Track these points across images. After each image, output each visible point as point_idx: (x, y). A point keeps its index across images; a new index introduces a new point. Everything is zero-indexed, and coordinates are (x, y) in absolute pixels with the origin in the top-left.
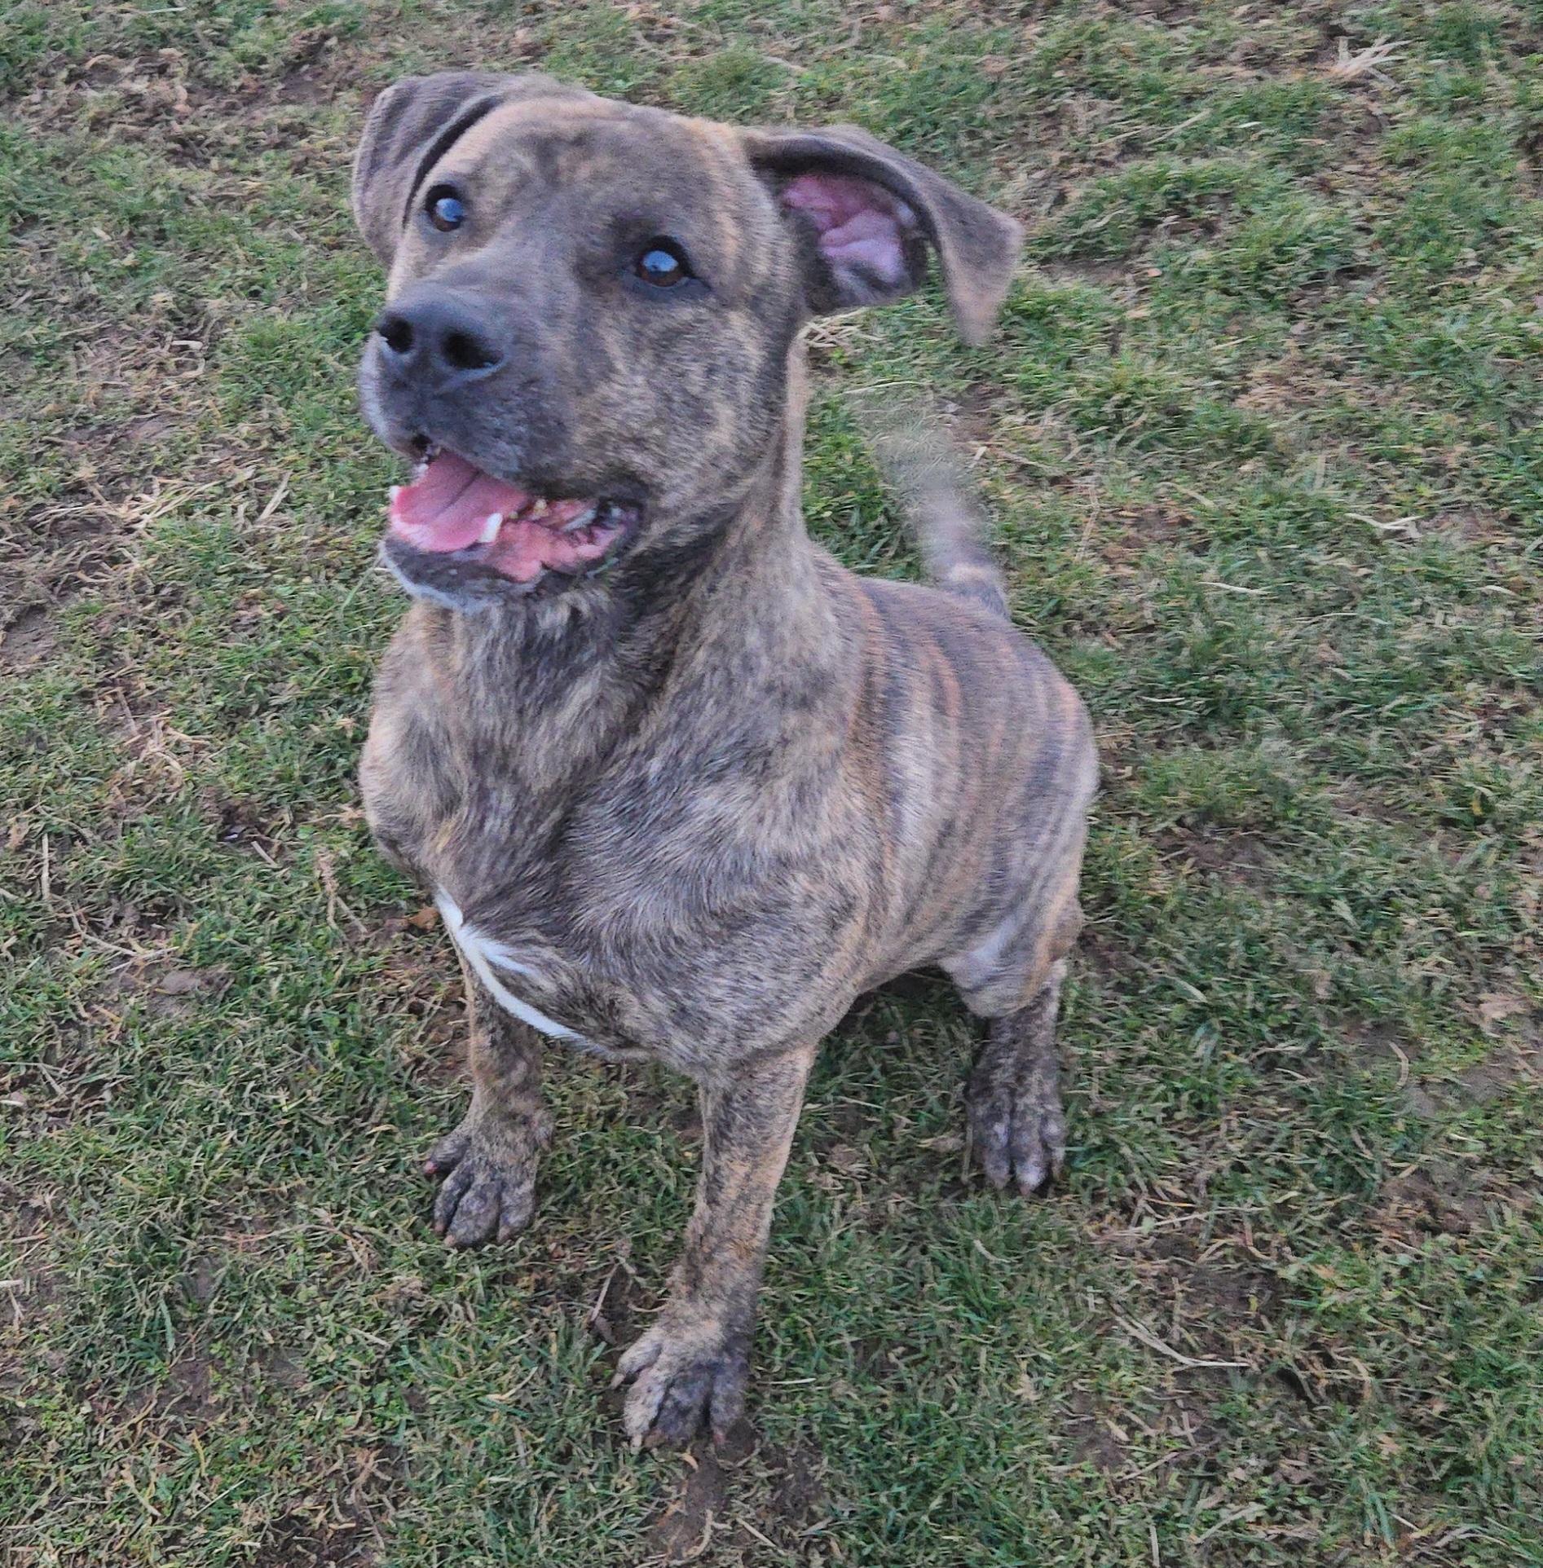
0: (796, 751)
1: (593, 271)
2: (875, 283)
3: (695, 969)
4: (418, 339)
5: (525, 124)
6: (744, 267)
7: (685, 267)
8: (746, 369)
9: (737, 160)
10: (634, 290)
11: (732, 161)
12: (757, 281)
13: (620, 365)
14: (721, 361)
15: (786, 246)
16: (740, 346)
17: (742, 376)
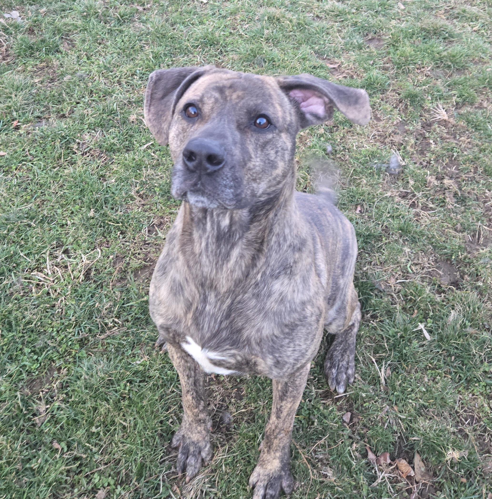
0: (300, 265)
1: (242, 127)
2: (317, 117)
3: (282, 346)
4: (198, 157)
5: (213, 83)
6: (284, 119)
7: (269, 122)
8: (287, 150)
9: (276, 87)
10: (254, 131)
11: (275, 88)
12: (288, 123)
13: (253, 156)
14: (280, 149)
15: (293, 111)
16: (285, 143)
17: (286, 152)
